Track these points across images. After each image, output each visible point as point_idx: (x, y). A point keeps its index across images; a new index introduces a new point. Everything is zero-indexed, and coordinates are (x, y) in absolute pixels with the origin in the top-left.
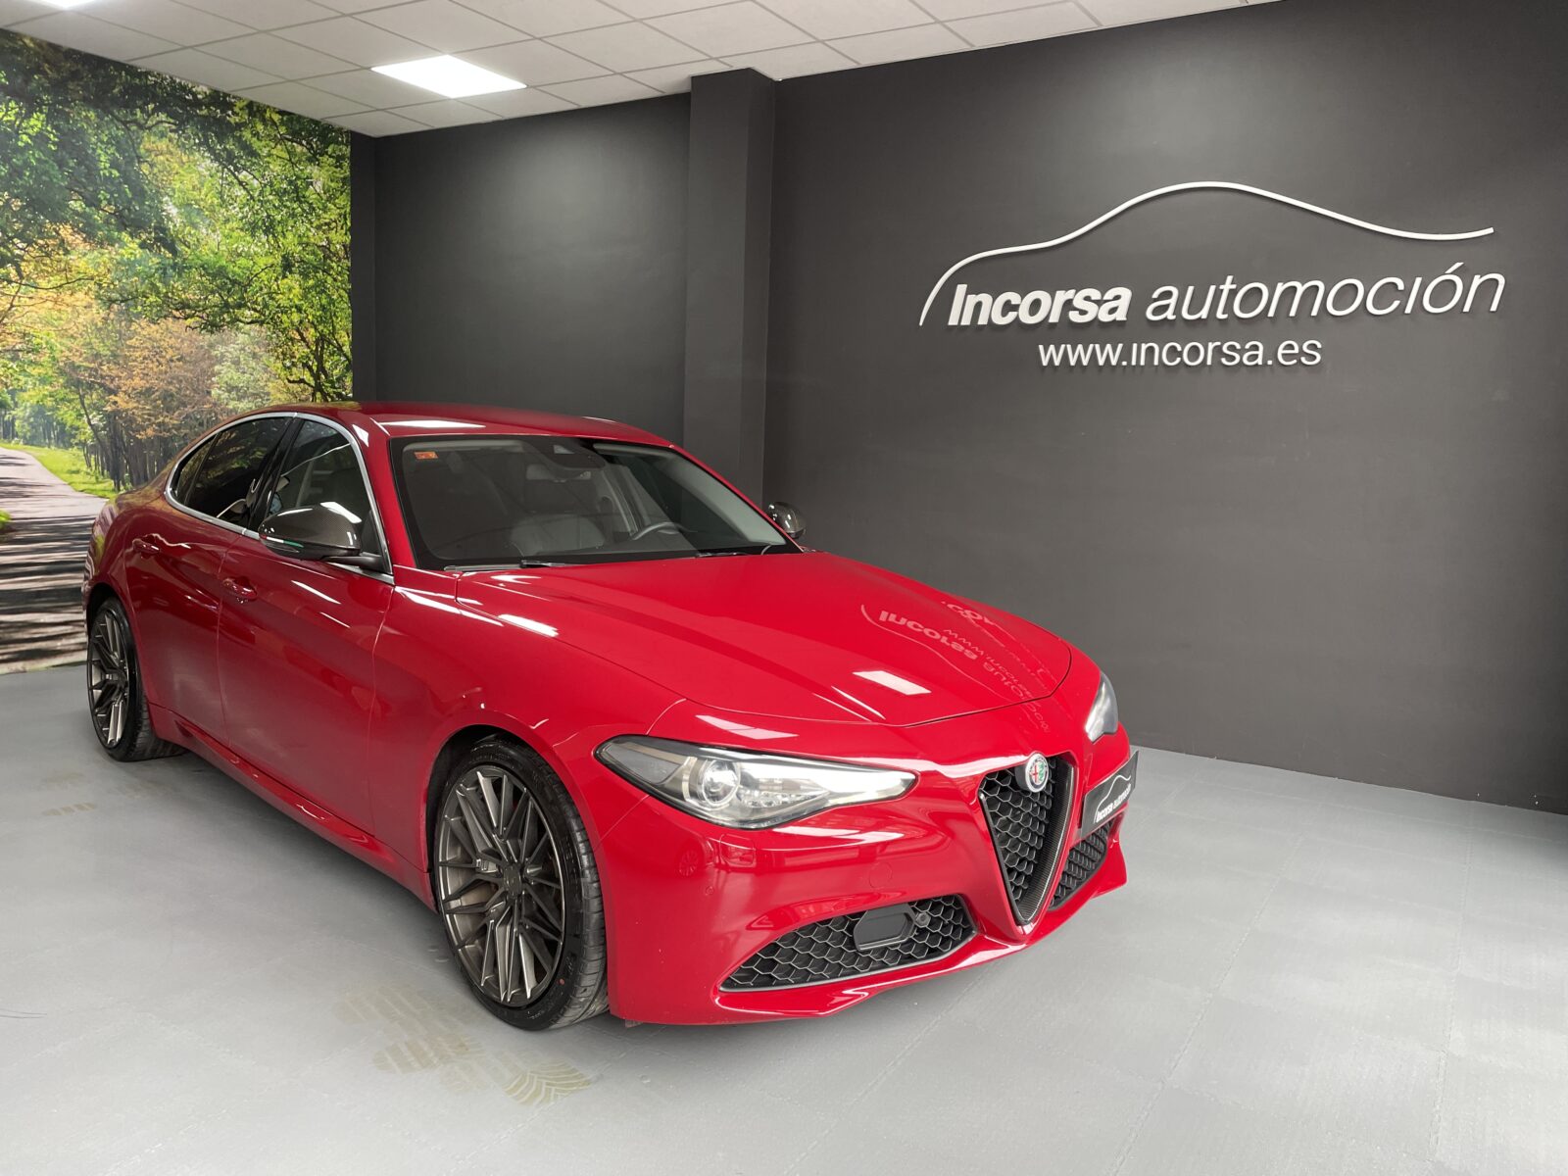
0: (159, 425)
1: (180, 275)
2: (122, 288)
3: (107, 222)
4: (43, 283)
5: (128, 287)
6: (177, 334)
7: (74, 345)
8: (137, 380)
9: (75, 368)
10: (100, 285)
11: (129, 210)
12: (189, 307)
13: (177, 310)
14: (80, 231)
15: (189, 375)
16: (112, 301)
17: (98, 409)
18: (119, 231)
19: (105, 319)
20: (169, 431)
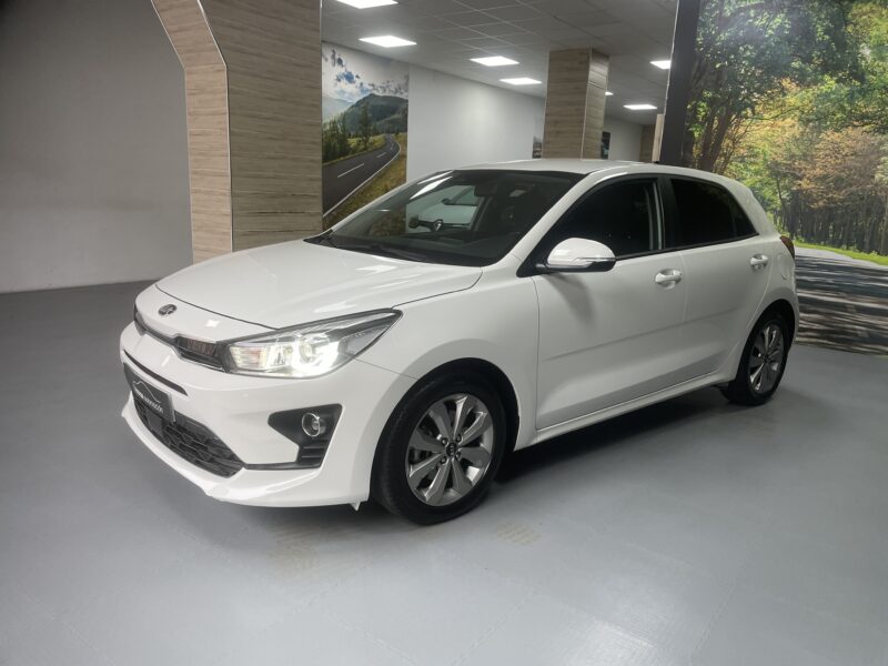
0: (828, 199)
1: (864, 96)
2: (818, 111)
3: (815, 71)
4: (766, 116)
5: (822, 111)
6: (854, 138)
7: (779, 151)
8: (818, 170)
9: (777, 164)
10: (803, 112)
11: (833, 60)
12: (868, 118)
13: (857, 121)
14: (797, 79)
15: (858, 165)
16: (809, 121)
17: (787, 188)
18: (823, 74)
19: (802, 134)
20: (836, 203)
